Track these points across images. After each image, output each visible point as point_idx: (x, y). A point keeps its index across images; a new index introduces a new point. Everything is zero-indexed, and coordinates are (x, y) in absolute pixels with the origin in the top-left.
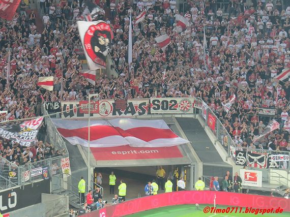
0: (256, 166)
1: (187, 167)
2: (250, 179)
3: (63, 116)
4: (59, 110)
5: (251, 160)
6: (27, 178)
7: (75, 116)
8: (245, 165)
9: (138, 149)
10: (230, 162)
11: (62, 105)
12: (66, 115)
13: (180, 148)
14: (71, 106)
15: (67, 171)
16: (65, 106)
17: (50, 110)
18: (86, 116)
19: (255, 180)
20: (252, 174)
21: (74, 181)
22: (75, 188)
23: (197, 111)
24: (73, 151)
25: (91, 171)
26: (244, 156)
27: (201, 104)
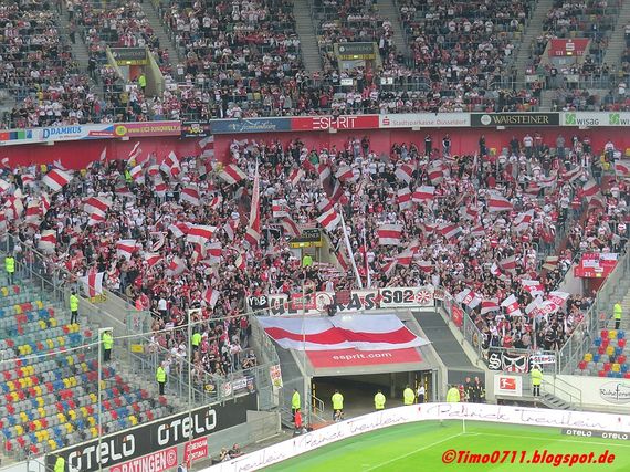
0: (514, 370)
1: (428, 374)
2: (508, 387)
3: (271, 313)
4: (266, 306)
5: (508, 363)
6: (229, 392)
7: (287, 313)
8: (500, 369)
9: (366, 353)
10: (482, 366)
11: (270, 300)
12: (275, 312)
13: (418, 350)
14: (281, 300)
15: (277, 382)
16: (273, 300)
17: (255, 307)
18: (300, 312)
19: (513, 387)
20: (509, 380)
21: (286, 394)
22: (289, 404)
23: (438, 303)
24: (285, 357)
25: (308, 382)
26: (499, 357)
27: (443, 294)
